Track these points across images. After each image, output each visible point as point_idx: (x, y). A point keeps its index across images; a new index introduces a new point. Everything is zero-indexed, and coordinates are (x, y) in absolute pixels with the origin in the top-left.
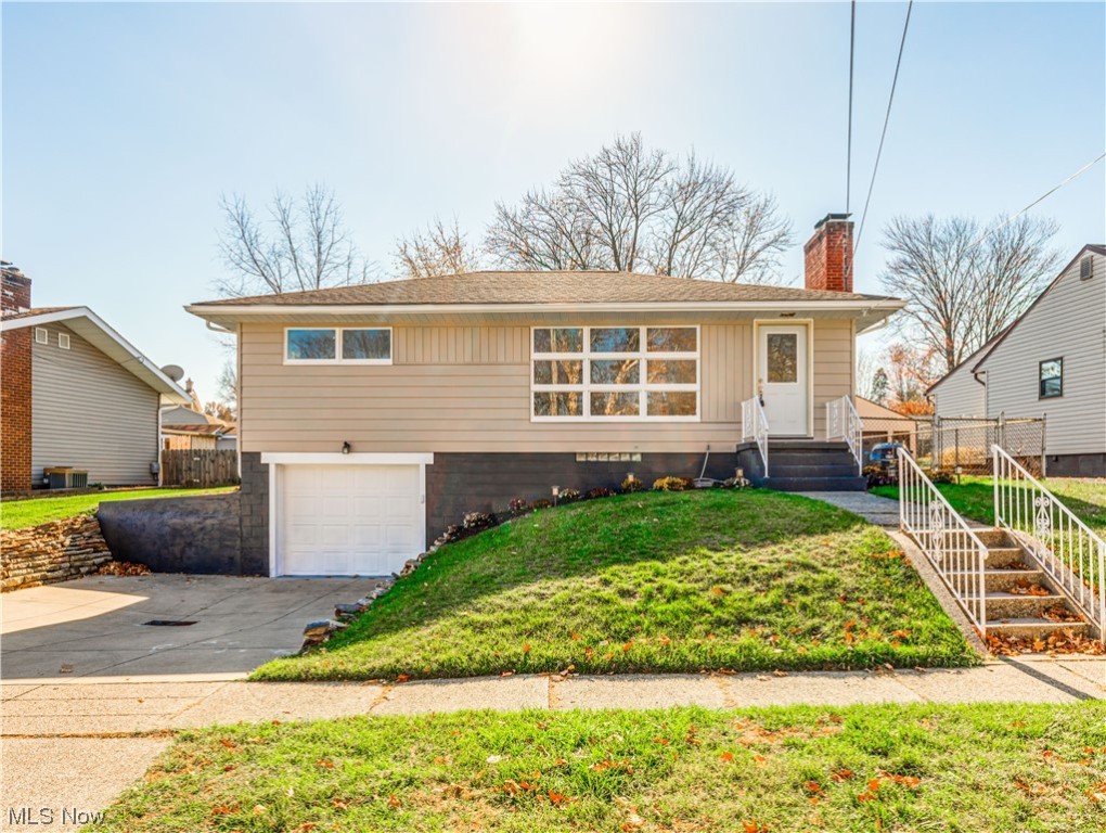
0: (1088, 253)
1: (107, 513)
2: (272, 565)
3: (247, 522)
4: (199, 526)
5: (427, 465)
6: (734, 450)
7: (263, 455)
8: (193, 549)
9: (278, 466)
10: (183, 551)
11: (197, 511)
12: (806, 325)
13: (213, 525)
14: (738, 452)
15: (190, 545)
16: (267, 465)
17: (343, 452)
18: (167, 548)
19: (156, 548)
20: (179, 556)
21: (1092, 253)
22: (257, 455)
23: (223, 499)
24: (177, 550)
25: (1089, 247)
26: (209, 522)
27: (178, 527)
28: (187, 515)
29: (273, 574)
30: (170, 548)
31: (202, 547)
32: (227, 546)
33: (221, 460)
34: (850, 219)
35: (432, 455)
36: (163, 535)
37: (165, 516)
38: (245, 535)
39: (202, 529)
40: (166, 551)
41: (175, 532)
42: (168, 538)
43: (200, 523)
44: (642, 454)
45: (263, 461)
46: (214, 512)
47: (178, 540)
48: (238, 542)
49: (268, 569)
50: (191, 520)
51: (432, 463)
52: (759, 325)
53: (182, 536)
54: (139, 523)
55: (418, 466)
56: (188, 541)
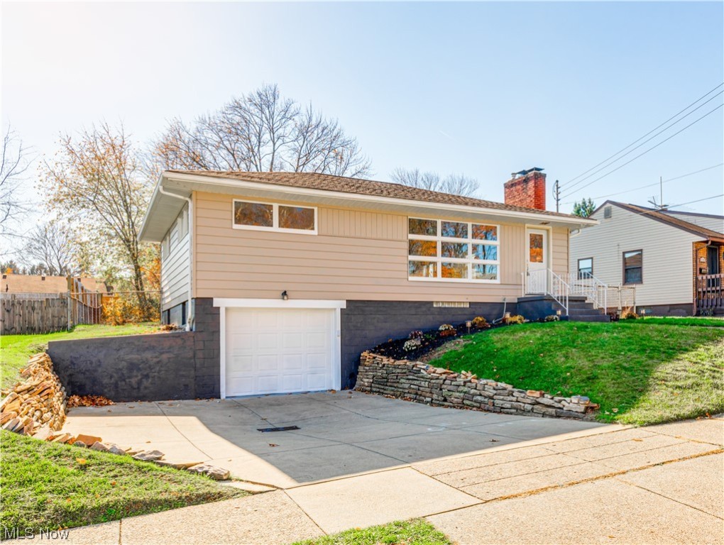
0: (608, 205)
1: (57, 351)
2: (223, 389)
3: (200, 355)
4: (155, 360)
5: (341, 309)
6: (516, 301)
7: (214, 299)
8: (150, 380)
9: (227, 309)
10: (140, 383)
11: (154, 347)
12: (548, 230)
13: (169, 358)
14: (518, 303)
15: (147, 376)
16: (218, 308)
17: (283, 299)
18: (124, 380)
19: (113, 381)
20: (136, 386)
21: (611, 205)
22: (210, 300)
23: (179, 336)
24: (134, 381)
25: (608, 202)
26: (165, 356)
27: (135, 361)
28: (144, 351)
29: (223, 396)
30: (127, 380)
31: (159, 378)
32: (183, 376)
33: (18, 310)
34: (542, 172)
35: (345, 302)
36: (120, 369)
37: (122, 353)
38: (198, 366)
39: (158, 362)
40: (123, 383)
41: (132, 366)
42: (125, 372)
43: (156, 357)
44: (470, 303)
45: (214, 305)
46: (170, 348)
47: (135, 373)
48: (193, 372)
49: (219, 392)
50: (148, 355)
51: (345, 307)
52: (528, 228)
53: (139, 369)
54: (94, 360)
55: (335, 309)
56: (145, 373)
